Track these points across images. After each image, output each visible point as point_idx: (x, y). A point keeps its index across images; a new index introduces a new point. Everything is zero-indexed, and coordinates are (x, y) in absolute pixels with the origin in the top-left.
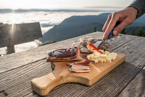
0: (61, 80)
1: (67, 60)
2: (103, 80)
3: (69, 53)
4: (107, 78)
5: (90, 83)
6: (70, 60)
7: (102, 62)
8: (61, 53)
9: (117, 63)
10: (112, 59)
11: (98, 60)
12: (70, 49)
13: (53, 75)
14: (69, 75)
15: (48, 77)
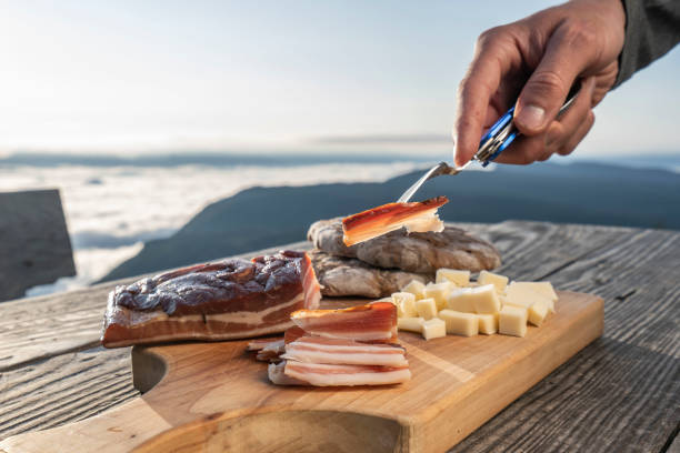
0: (207, 441)
1: (243, 327)
2: (493, 439)
3: (253, 283)
4: (518, 427)
6: (261, 326)
7: (472, 331)
8: (203, 287)
9: (560, 339)
10: (530, 313)
11: (442, 318)
12: (259, 266)
13: (148, 409)
14: (262, 406)
15: (113, 423)
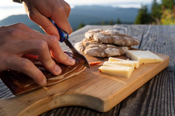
5: (105, 108)
14: (66, 92)
